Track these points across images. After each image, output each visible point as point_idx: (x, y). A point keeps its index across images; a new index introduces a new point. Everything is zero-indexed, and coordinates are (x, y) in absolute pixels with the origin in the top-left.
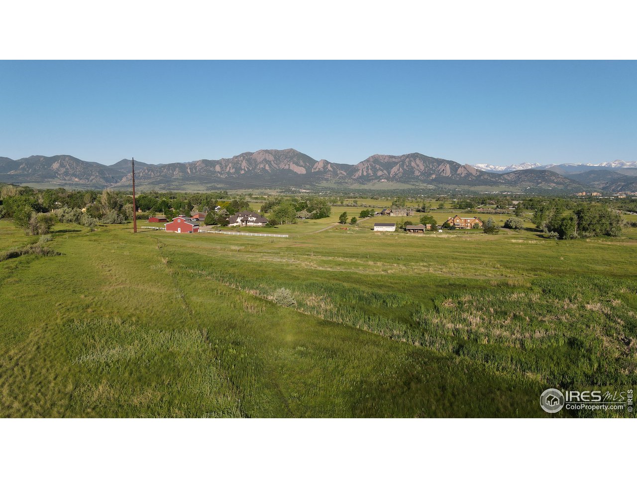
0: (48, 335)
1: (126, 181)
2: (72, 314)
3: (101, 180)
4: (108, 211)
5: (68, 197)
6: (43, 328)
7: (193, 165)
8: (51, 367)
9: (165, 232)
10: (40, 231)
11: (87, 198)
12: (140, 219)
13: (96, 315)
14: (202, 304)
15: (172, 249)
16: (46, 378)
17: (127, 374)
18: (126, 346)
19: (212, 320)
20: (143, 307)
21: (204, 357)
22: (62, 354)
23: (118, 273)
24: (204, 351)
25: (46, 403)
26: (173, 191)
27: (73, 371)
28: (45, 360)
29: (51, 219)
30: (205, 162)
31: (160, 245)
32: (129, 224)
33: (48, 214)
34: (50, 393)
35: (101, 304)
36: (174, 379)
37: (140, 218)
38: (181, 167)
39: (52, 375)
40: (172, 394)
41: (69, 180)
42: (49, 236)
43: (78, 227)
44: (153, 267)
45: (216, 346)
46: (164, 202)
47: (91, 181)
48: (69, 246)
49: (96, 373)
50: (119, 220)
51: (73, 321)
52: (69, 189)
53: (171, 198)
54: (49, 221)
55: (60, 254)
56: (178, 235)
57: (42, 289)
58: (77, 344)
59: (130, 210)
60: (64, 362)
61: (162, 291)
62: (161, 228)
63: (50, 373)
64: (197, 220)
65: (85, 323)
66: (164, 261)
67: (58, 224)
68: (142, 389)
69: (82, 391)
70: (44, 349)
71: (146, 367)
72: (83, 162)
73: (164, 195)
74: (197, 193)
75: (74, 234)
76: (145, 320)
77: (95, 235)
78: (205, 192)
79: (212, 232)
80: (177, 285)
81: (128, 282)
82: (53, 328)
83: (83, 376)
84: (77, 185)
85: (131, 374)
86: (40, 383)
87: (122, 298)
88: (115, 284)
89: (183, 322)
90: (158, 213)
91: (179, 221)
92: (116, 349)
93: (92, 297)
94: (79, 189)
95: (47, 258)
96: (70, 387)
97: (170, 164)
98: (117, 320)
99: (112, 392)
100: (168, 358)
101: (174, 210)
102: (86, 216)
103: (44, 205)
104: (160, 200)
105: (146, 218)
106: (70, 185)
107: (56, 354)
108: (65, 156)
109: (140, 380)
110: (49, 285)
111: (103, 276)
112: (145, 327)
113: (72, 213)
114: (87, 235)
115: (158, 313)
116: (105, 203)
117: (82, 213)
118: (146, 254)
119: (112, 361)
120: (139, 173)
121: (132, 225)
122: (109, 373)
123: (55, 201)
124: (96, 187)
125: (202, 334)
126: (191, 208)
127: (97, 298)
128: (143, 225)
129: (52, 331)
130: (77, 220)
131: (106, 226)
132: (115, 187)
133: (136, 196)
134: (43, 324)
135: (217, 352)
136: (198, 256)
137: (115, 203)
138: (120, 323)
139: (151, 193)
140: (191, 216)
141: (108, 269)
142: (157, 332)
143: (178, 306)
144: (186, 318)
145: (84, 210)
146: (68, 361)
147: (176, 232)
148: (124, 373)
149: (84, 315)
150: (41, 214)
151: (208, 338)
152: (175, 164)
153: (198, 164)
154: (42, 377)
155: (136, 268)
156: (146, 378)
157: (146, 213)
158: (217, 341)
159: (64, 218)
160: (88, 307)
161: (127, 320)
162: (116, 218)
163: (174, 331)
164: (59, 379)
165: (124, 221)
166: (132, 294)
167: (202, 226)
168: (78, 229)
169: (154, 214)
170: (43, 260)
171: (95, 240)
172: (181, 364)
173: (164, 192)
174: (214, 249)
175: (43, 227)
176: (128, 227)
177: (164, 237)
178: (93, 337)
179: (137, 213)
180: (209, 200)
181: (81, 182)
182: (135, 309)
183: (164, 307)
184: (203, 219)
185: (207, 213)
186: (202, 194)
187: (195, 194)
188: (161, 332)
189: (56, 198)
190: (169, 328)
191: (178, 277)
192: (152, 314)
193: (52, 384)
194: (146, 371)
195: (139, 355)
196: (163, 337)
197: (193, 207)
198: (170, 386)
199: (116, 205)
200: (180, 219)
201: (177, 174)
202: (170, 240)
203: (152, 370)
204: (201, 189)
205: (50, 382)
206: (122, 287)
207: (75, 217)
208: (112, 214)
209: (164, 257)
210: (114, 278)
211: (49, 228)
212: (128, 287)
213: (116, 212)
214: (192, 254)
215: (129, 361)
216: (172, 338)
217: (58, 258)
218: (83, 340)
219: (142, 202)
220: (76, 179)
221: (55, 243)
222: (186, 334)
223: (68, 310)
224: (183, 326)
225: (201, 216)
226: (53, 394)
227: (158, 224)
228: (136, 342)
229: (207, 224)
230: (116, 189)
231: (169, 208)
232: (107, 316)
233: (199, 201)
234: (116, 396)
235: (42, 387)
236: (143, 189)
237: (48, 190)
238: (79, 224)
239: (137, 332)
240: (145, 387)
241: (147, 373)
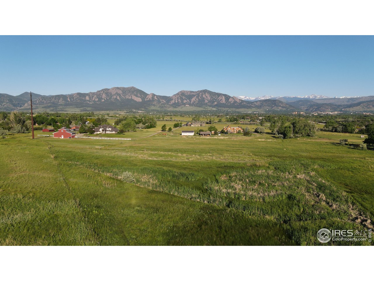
1: (27, 105)
3: (11, 105)
4: (15, 125)
7: (71, 96)
9: (54, 138)
12: (37, 130)
13: (5, 193)
14: (76, 183)
15: (57, 149)
17: (25, 231)
18: (26, 212)
20: (38, 187)
21: (77, 217)
23: (21, 165)
24: (77, 213)
26: (59, 112)
31: (50, 146)
32: (30, 133)
35: (9, 186)
36: (57, 232)
37: (36, 129)
38: (64, 97)
40: (55, 242)
44: (45, 161)
45: (85, 209)
46: (52, 119)
47: (4, 106)
49: (4, 231)
50: (22, 131)
53: (57, 117)
56: (62, 140)
59: (30, 124)
61: (50, 176)
62: (50, 136)
64: (75, 130)
66: (52, 156)
68: (35, 240)
71: (39, 225)
73: (53, 115)
74: (75, 113)
76: (38, 195)
77: (6, 140)
78: (79, 113)
79: (84, 137)
80: (60, 172)
81: (28, 170)
85: (28, 230)
87: (23, 181)
88: (19, 172)
89: (64, 195)
90: (49, 126)
91: (62, 131)
92: (19, 215)
93: (3, 182)
97: (56, 95)
98: (20, 196)
99: (15, 243)
100: (54, 219)
101: (59, 124)
104: (50, 118)
105: (41, 129)
109: (34, 234)
111: (11, 167)
112: (39, 200)
114: (0, 141)
115: (47, 190)
116: (13, 120)
118: (40, 152)
119: (16, 223)
120: (36, 101)
121: (31, 134)
122: (13, 230)
124: (7, 110)
125: (76, 202)
126: (70, 123)
127: (6, 182)
128: (38, 134)
131: (13, 135)
133: (34, 116)
135: (85, 213)
136: (75, 153)
137: (20, 120)
138: (21, 198)
139: (44, 113)
140: (70, 128)
141: (14, 162)
142: (47, 202)
143: (60, 185)
144: (66, 192)
147: (60, 138)
148: (24, 230)
151: (79, 205)
152: (60, 95)
153: (74, 96)
155: (33, 162)
156: (38, 233)
157: (41, 126)
158: (86, 206)
161: (26, 195)
162: (20, 130)
163: (58, 201)
165: (26, 132)
166: (31, 179)
167: (78, 134)
169: (46, 127)
171: (5, 144)
172: (62, 222)
173: (53, 112)
174: (85, 148)
176: (29, 135)
177: (52, 141)
179: (34, 126)
180: (82, 118)
182: (32, 188)
183: (51, 186)
184: (78, 130)
185: (81, 126)
186: (78, 114)
187: (73, 114)
188: (49, 202)
190: (55, 199)
191: (61, 167)
192: (44, 191)
195: (34, 217)
196: (50, 205)
197: (72, 122)
198: (55, 236)
199: (21, 122)
200: (63, 129)
201: (61, 101)
202: (56, 143)
203: (43, 227)
204: (77, 111)
206: (24, 174)
208: (18, 127)
209: (52, 154)
210: (18, 168)
212: (28, 174)
213: (20, 126)
214: (70, 152)
215: (27, 222)
216: (57, 206)
219: (38, 119)
222: (66, 203)
224: (64, 198)
225: (76, 127)
227: (49, 133)
228: (32, 209)
229: (81, 133)
230: (20, 111)
231: (56, 123)
232: (13, 193)
233: (76, 118)
236: (39, 111)
239: (33, 203)
240: (38, 238)
241: (39, 229)
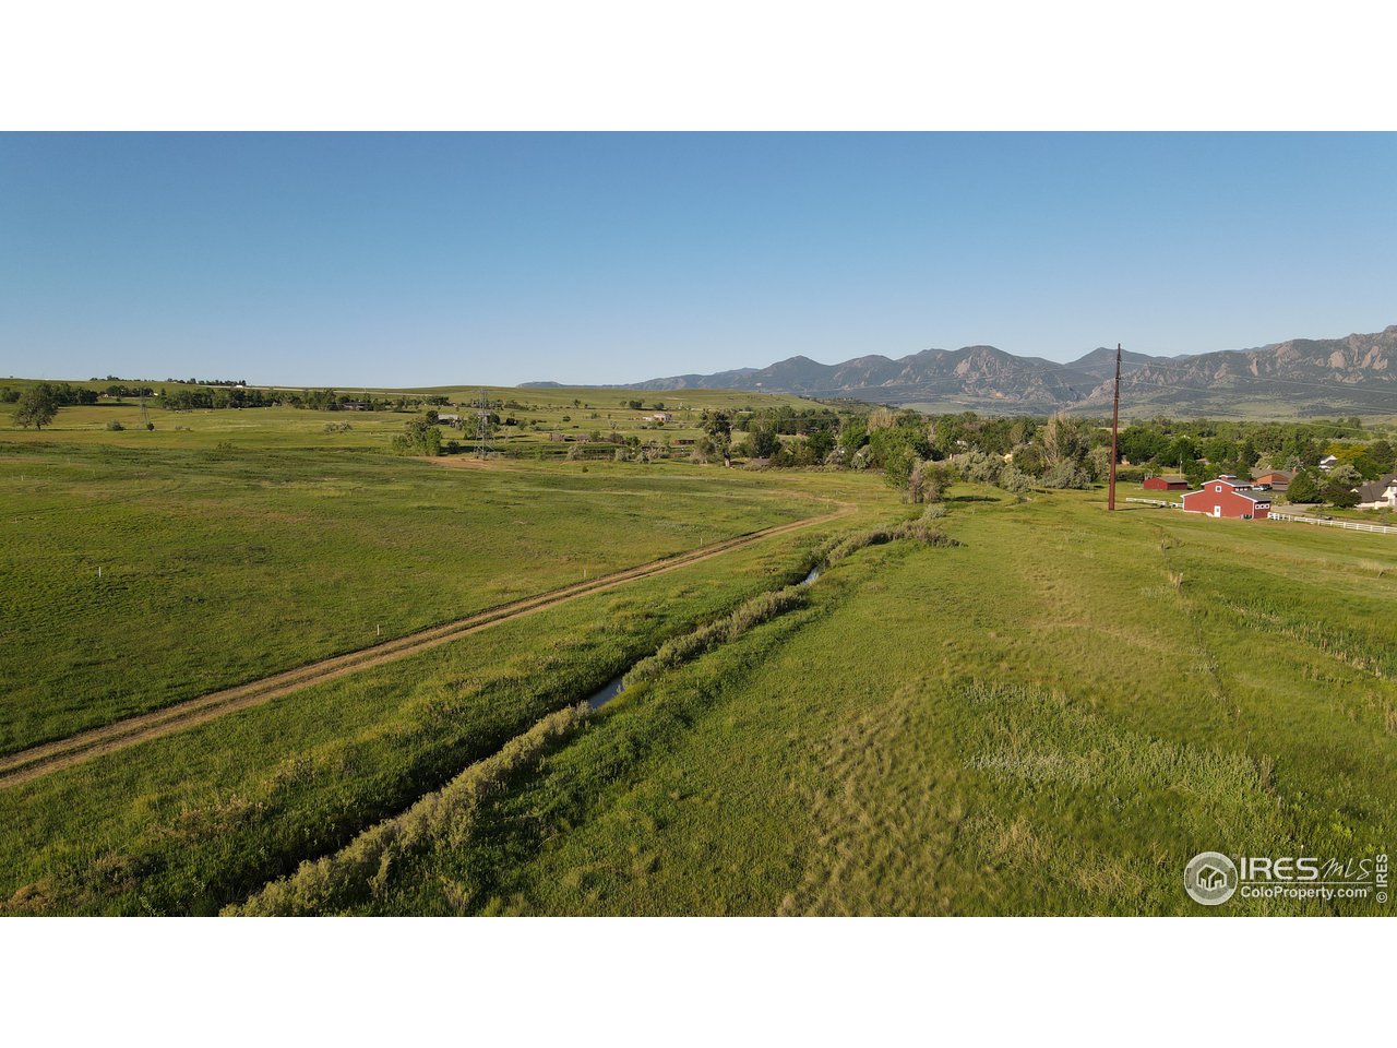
0: (925, 699)
1: (1099, 395)
2: (970, 667)
3: (1048, 394)
4: (1056, 461)
5: (981, 430)
6: (917, 685)
7: (1266, 355)
8: (926, 762)
9: (1182, 514)
10: (926, 496)
11: (1016, 433)
12: (1125, 480)
13: (1016, 678)
14: (1261, 696)
15: (1195, 554)
16: (915, 782)
17: (1069, 817)
18: (1073, 756)
19: (1288, 740)
20: (1117, 678)
21: (1258, 825)
22: (947, 743)
23: (1068, 594)
24: (1261, 811)
25: (912, 828)
26: (1209, 419)
27: (963, 782)
28: (917, 747)
29: (946, 474)
30: (1303, 346)
31: (1166, 541)
32: (1099, 491)
33: (942, 464)
34: (922, 813)
35: (1027, 657)
36: (1176, 858)
37: (1123, 478)
38: (1236, 360)
39: (927, 778)
40: (1170, 890)
41: (985, 396)
42: (940, 507)
43: (994, 492)
44: (1146, 591)
45: (1296, 807)
46: (1184, 443)
47: (1027, 397)
48: (974, 527)
49: (1007, 796)
50: (1078, 481)
51: (970, 681)
52: (983, 414)
53: (1202, 435)
54: (942, 477)
55: (958, 545)
56: (1214, 523)
57: (922, 608)
58: (975, 728)
59: (1104, 459)
60: (949, 758)
61: (1164, 649)
62: (1172, 504)
63: (924, 775)
64: (1268, 488)
65: (993, 690)
66: (1174, 580)
67: (959, 484)
68: (1099, 859)
69: (978, 825)
70: (916, 725)
71: (1113, 812)
72: (1014, 359)
73: (1185, 427)
74: (1273, 423)
75: (986, 506)
76: (1117, 707)
77: (1026, 510)
78: (1292, 421)
79: (1306, 520)
80: (1200, 640)
81: (1086, 617)
82: (934, 687)
83: (981, 796)
84: (999, 405)
85: (1078, 818)
86: (906, 788)
87: (1071, 651)
88: (1060, 619)
89: (1210, 729)
90: (1169, 469)
91: (1218, 489)
92: (1052, 757)
93: (1010, 640)
94: (1003, 414)
95: (934, 550)
96: (957, 812)
97: (1206, 355)
98: (1058, 697)
99: (1037, 844)
100: (1167, 806)
101: (1207, 463)
102: (1012, 470)
103: (937, 445)
104: (1173, 440)
105: (1139, 478)
106: (986, 405)
107: (936, 740)
108: (980, 348)
109: (1097, 838)
110: (934, 603)
111: (1036, 597)
112: (1119, 723)
113: (986, 463)
114: (1011, 510)
115: (1149, 698)
116: (1052, 444)
117: (1005, 464)
118: (1132, 560)
119: (1041, 781)
120: (1130, 378)
121: (1104, 493)
122: (1032, 803)
123: (956, 439)
124: (1036, 410)
125: (1258, 769)
126: (1252, 459)
127: (1019, 642)
128: (1129, 495)
129: (932, 693)
130: (995, 477)
131: (1049, 493)
132: (1075, 410)
133: (1120, 430)
134: (918, 678)
135: (1296, 822)
136: (1264, 576)
137: (1073, 444)
138: (1062, 703)
139: (1154, 422)
140: (1252, 480)
141: (1046, 584)
142: (1145, 740)
143: (1199, 688)
144: (1219, 721)
145: (1008, 457)
146: (956, 760)
147: (1209, 514)
148: (1064, 813)
149: (993, 673)
150: (930, 463)
151: (1272, 782)
152: (1218, 353)
153: (1279, 353)
154: (910, 779)
155: (1108, 589)
156: (1110, 837)
157: (1140, 468)
158: (1300, 795)
159: (970, 472)
160: (1001, 657)
161: (1079, 699)
162: (1072, 477)
163: (1185, 745)
164: (939, 790)
165: (1089, 484)
166: (1094, 646)
167: (1280, 503)
168: (994, 497)
169: (1158, 471)
170: (926, 553)
171: (1025, 522)
172: (1196, 826)
173: (1185, 420)
174: (1308, 563)
175: (932, 488)
176: (1096, 497)
177: (1177, 524)
178: (1007, 722)
179: (1119, 468)
180: (1303, 440)
181: (1009, 399)
182: (1097, 680)
183: (1165, 686)
184: (1285, 488)
185: (1295, 474)
186: (1287, 426)
187: (1265, 425)
188: (1153, 741)
189: (960, 431)
190: (1174, 737)
191: (1205, 622)
192: (1136, 696)
193: (926, 798)
194: (1113, 821)
195: (1099, 781)
196: (1159, 754)
197: (1259, 457)
198: (1167, 871)
199: (1074, 449)
200: (1220, 484)
201: (1222, 376)
202: (1192, 532)
203: (1127, 823)
204: (1284, 414)
205: (921, 792)
206: (1073, 626)
207: (991, 471)
208: (1064, 467)
209: (1173, 570)
210: (1058, 604)
211: (942, 492)
212: (1086, 627)
213: (1072, 464)
214: (1245, 570)
215: (1077, 789)
216: (1180, 761)
217: (953, 553)
218: (987, 722)
219: (1133, 443)
220: (999, 395)
221: (951, 522)
222: (1216, 760)
223: (964, 657)
224: (1209, 740)
225: (1277, 479)
226: (927, 816)
227: (1166, 493)
228: (1095, 750)
229: (1294, 501)
230: (1076, 413)
231: (1196, 458)
232: (1038, 684)
233: (1276, 442)
234: (1045, 857)
235: (908, 798)
236: (1137, 413)
237: (946, 416)
238: (998, 485)
239: (1098, 731)
240: (1108, 856)
241: (1114, 826)
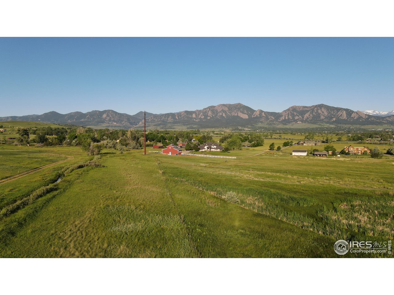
0: (96, 213)
1: (141, 124)
2: (109, 202)
3: (128, 124)
4: (131, 142)
5: (110, 133)
6: (93, 209)
7: (179, 114)
8: (96, 232)
9: (162, 155)
10: (95, 153)
11: (120, 134)
13: (121, 203)
14: (181, 200)
15: (165, 165)
16: (93, 239)
17: (136, 240)
18: (137, 223)
19: (187, 210)
20: (148, 200)
21: (181, 233)
22: (102, 225)
23: (135, 178)
24: (182, 229)
25: (92, 253)
26: (168, 130)
27: (107, 236)
28: (93, 228)
29: (100, 147)
30: (187, 112)
31: (159, 162)
32: (142, 149)
33: (99, 144)
34: (95, 248)
35: (124, 197)
36: (163, 245)
37: (148, 146)
38: (173, 115)
39: (97, 237)
40: (162, 254)
41: (111, 124)
42: (99, 156)
43: (114, 151)
44: (154, 176)
45: (189, 226)
46: (162, 136)
47: (123, 124)
48: (109, 161)
49: (120, 238)
50: (137, 147)
51: (109, 206)
52: (111, 129)
53: (166, 134)
54: (99, 147)
55: (104, 167)
56: (170, 156)
57: (94, 186)
58: (111, 220)
59: (143, 141)
60: (103, 230)
61: (159, 190)
62: (160, 152)
63: (95, 236)
64: (181, 147)
65: (115, 208)
66: (161, 172)
67: (105, 149)
68: (144, 250)
69: (112, 248)
70: (93, 222)
71: (148, 236)
72: (119, 114)
73: (162, 132)
74: (182, 131)
75: (112, 155)
76: (148, 208)
77: (123, 155)
78: (186, 130)
79: (189, 154)
80: (167, 187)
81: (140, 184)
82: (98, 209)
83: (112, 239)
84: (115, 126)
85: (139, 240)
86: (90, 241)
87: (136, 194)
88: (133, 185)
89: (170, 210)
90: (159, 143)
91: (170, 148)
92: (132, 224)
93: (120, 193)
94: (116, 129)
95: (97, 169)
96: (106, 245)
97: (166, 114)
98: (133, 207)
99: (128, 250)
100: (160, 232)
101: (168, 141)
102: (119, 145)
103: (98, 138)
104: (160, 135)
105: (151, 146)
106: (112, 126)
107: (99, 225)
108: (109, 110)
109: (144, 244)
110: (97, 184)
111: (126, 180)
112: (148, 212)
113: (112, 143)
114: (119, 156)
115: (156, 204)
116: (130, 137)
117: (117, 143)
118: (151, 168)
119: (129, 232)
120: (149, 120)
121: (143, 150)
122: (127, 238)
123: (103, 136)
124: (126, 128)
125: (181, 218)
126: (178, 140)
127: (122, 193)
128: (150, 150)
129: (97, 211)
130: (114, 147)
131: (129, 150)
132: (135, 128)
133: (147, 133)
134: (93, 207)
135: (189, 230)
136: (181, 169)
137: (135, 137)
138: (134, 209)
139: (155, 131)
140: (177, 145)
141: (129, 176)
142: (155, 215)
143: (167, 200)
144: (172, 208)
145: (118, 141)
146: (105, 230)
147: (168, 154)
148: (135, 239)
149: (115, 203)
150: (96, 143)
151: (184, 221)
152: (169, 113)
153: (182, 113)
154: (91, 238)
155: (145, 176)
156: (147, 243)
157: (152, 143)
158: (190, 223)
159: (107, 146)
160: (117, 198)
161: (138, 207)
162: (135, 146)
163: (164, 215)
164: (100, 240)
165: (140, 148)
166: (142, 192)
167: (184, 151)
168: (114, 152)
169: (156, 143)
170: (95, 170)
171: (123, 159)
172: (167, 236)
173: (162, 130)
174: (190, 165)
175: (96, 151)
176: (142, 151)
177: (161, 157)
178: (119, 216)
179: (147, 143)
180: (188, 135)
181: (118, 125)
182: (143, 201)
183: (159, 200)
184: (185, 147)
185: (187, 143)
186: (185, 132)
187: (180, 131)
188: (157, 215)
189: (104, 134)
190: (162, 213)
191: (168, 182)
192: (152, 204)
193: (96, 243)
194: (148, 239)
195: (144, 229)
196: (158, 218)
197: (179, 139)
198: (161, 249)
199: (135, 138)
200: (171, 146)
201: (170, 119)
202: (165, 159)
203: (151, 239)
204: (184, 129)
205: (95, 242)
206: (136, 187)
207: (113, 145)
208: (133, 143)
209: (161, 169)
210: (132, 181)
211: (99, 152)
212: (140, 187)
213: (135, 142)
214: (177, 168)
215: (138, 232)
216: (163, 220)
217: (103, 169)
218: (114, 218)
219: (150, 136)
220: (115, 123)
221: (102, 160)
222: (172, 218)
223: (107, 199)
224: (170, 213)
225: (183, 145)
226: (97, 248)
227: (158, 149)
228: (143, 220)
229: (187, 150)
230: (136, 128)
231: (165, 140)
232: (127, 204)
233: (182, 136)
234: (130, 253)
235: (91, 244)
236: (150, 129)
237: (100, 129)
238: (115, 149)
239: (143, 215)
240: (146, 249)
